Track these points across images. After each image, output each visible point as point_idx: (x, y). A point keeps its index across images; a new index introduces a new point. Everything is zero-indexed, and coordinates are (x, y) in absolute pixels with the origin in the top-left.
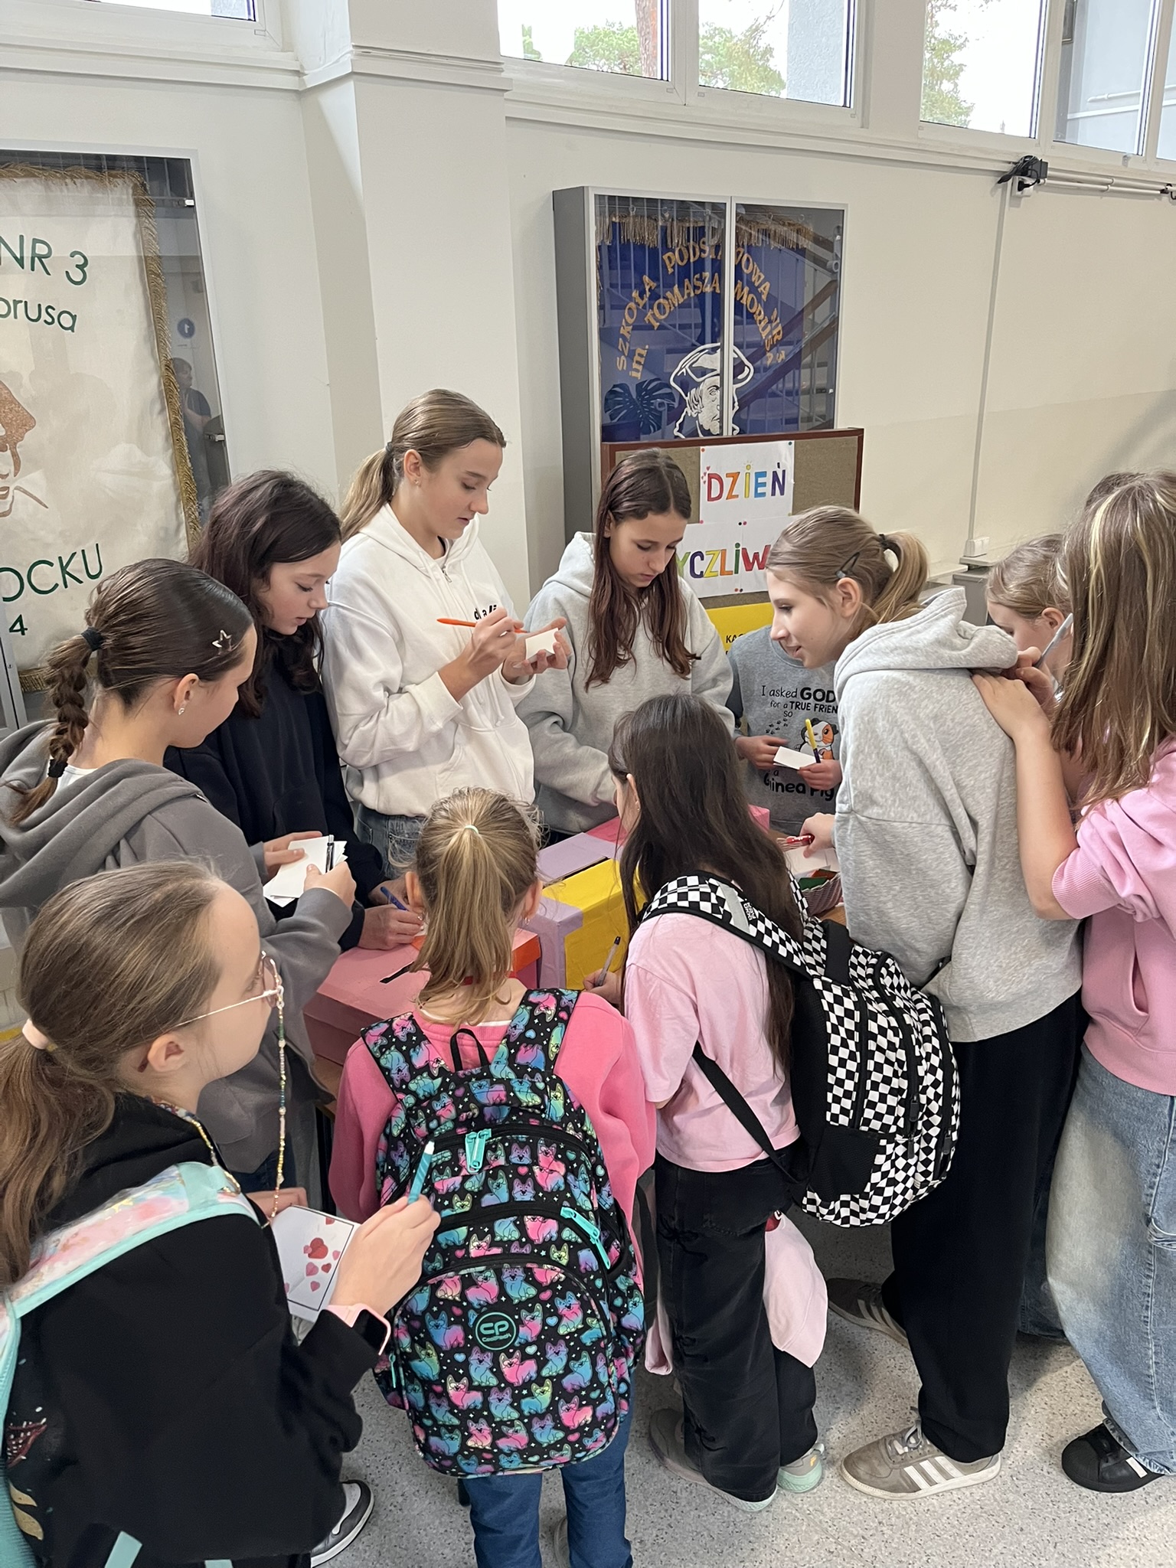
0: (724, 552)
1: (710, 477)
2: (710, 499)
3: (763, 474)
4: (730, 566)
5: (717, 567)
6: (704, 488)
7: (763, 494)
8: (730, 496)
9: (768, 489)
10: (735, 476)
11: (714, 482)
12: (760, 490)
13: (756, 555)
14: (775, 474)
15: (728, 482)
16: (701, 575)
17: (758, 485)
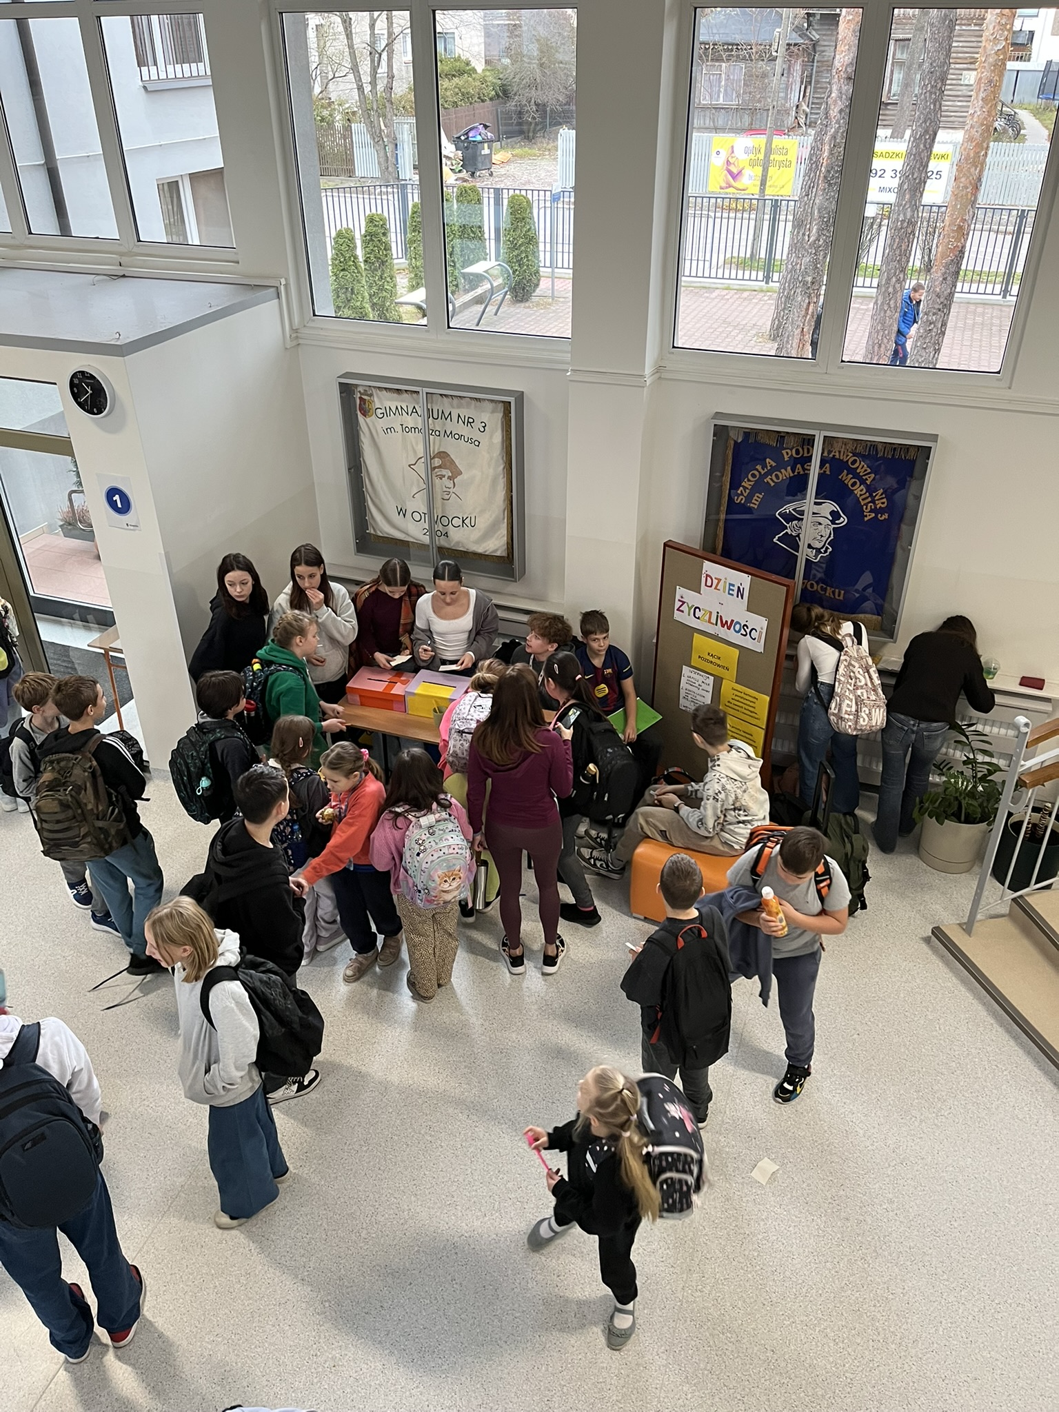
0: (711, 613)
1: (707, 575)
2: (706, 585)
3: (733, 585)
4: (713, 620)
5: (707, 618)
6: (703, 580)
7: (733, 595)
8: (715, 588)
9: (735, 593)
10: (719, 580)
11: (709, 579)
12: (731, 592)
13: (726, 622)
14: (739, 587)
15: (715, 582)
16: (698, 618)
17: (730, 589)
